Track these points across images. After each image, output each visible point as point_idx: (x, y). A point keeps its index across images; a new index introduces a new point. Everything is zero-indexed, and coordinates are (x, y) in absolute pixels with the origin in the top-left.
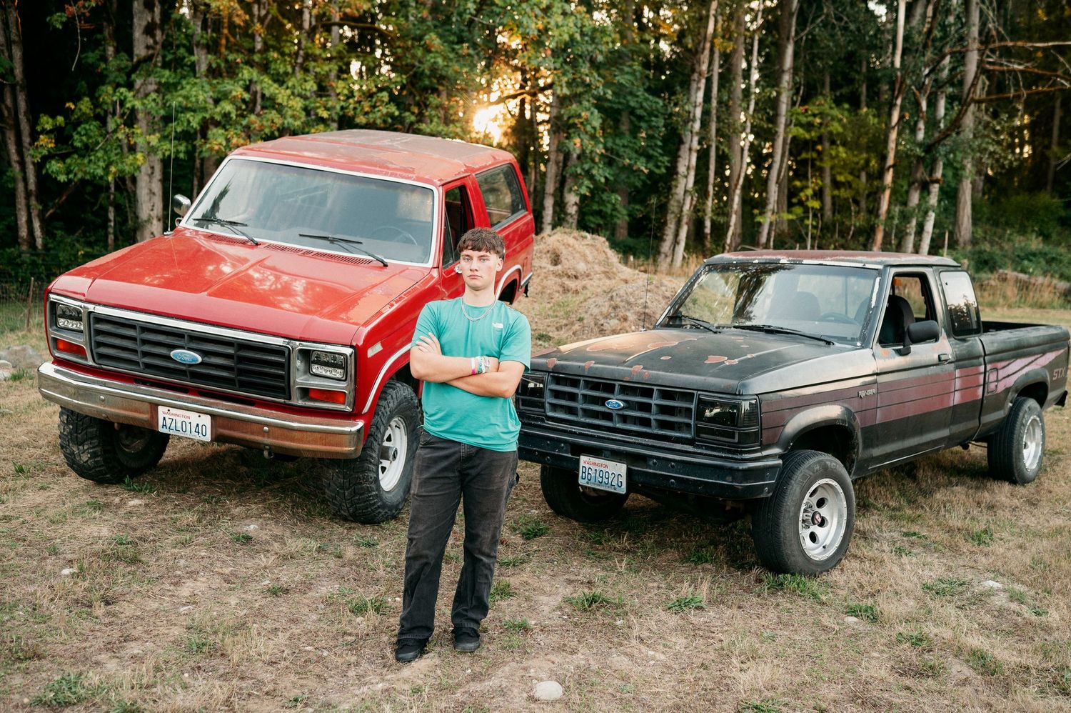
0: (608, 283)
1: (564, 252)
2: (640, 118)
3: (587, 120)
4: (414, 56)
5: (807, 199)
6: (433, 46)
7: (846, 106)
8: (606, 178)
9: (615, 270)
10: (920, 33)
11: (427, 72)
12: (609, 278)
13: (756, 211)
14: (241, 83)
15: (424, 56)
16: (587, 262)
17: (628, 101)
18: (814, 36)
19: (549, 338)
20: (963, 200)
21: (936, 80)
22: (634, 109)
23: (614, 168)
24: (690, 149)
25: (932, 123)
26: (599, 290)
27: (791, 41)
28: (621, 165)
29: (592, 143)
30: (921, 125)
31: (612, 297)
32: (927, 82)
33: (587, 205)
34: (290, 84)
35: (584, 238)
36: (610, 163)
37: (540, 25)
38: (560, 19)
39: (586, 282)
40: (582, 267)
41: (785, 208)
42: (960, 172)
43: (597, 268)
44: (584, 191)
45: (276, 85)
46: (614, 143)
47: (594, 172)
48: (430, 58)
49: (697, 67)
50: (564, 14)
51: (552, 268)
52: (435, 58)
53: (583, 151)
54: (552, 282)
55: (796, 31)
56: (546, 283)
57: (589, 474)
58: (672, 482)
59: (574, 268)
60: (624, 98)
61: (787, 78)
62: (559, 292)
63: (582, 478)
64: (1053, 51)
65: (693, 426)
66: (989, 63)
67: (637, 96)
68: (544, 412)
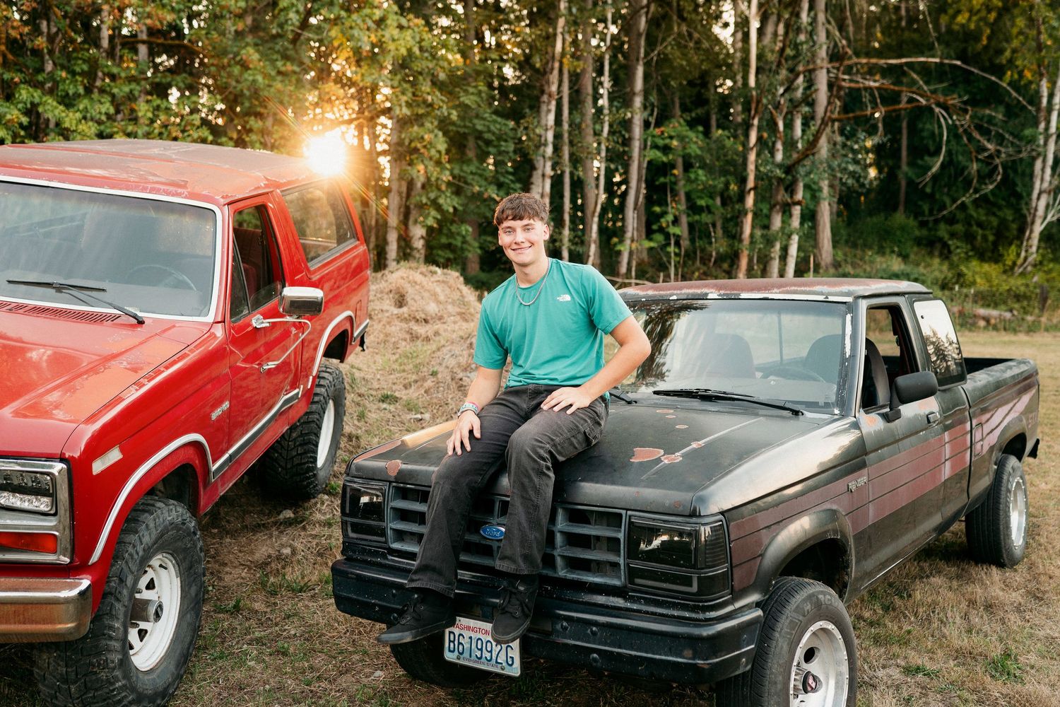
0: (465, 326)
1: (410, 292)
2: (488, 143)
3: (430, 143)
4: (230, 75)
5: (668, 226)
6: (252, 61)
7: (701, 128)
8: (455, 208)
9: (472, 310)
10: (772, 51)
11: (247, 93)
12: (466, 321)
13: (615, 240)
14: (20, 106)
15: (241, 74)
16: (439, 302)
17: (474, 125)
18: (666, 55)
19: (396, 400)
20: (821, 223)
21: (791, 100)
22: (481, 132)
23: (463, 198)
24: (543, 175)
25: (790, 144)
26: (454, 336)
27: (641, 63)
28: (469, 194)
29: (438, 169)
30: (779, 146)
31: (471, 344)
32: (782, 102)
33: (434, 238)
34: (81, 107)
35: (434, 273)
36: (458, 191)
37: (373, 37)
38: (396, 32)
39: (438, 326)
40: (432, 308)
41: (644, 236)
42: (817, 194)
43: (450, 308)
44: (430, 222)
45: (61, 107)
46: (462, 170)
47: (441, 201)
48: (248, 76)
49: (546, 88)
50: (401, 27)
51: (396, 311)
52: (254, 75)
53: (428, 179)
54: (397, 329)
55: (645, 51)
56: (389, 329)
57: (459, 643)
58: (595, 660)
59: (423, 310)
60: (471, 121)
61: (638, 101)
62: (405, 340)
63: (450, 651)
64: (905, 68)
65: (622, 567)
66: (844, 80)
67: (484, 119)
68: (386, 542)
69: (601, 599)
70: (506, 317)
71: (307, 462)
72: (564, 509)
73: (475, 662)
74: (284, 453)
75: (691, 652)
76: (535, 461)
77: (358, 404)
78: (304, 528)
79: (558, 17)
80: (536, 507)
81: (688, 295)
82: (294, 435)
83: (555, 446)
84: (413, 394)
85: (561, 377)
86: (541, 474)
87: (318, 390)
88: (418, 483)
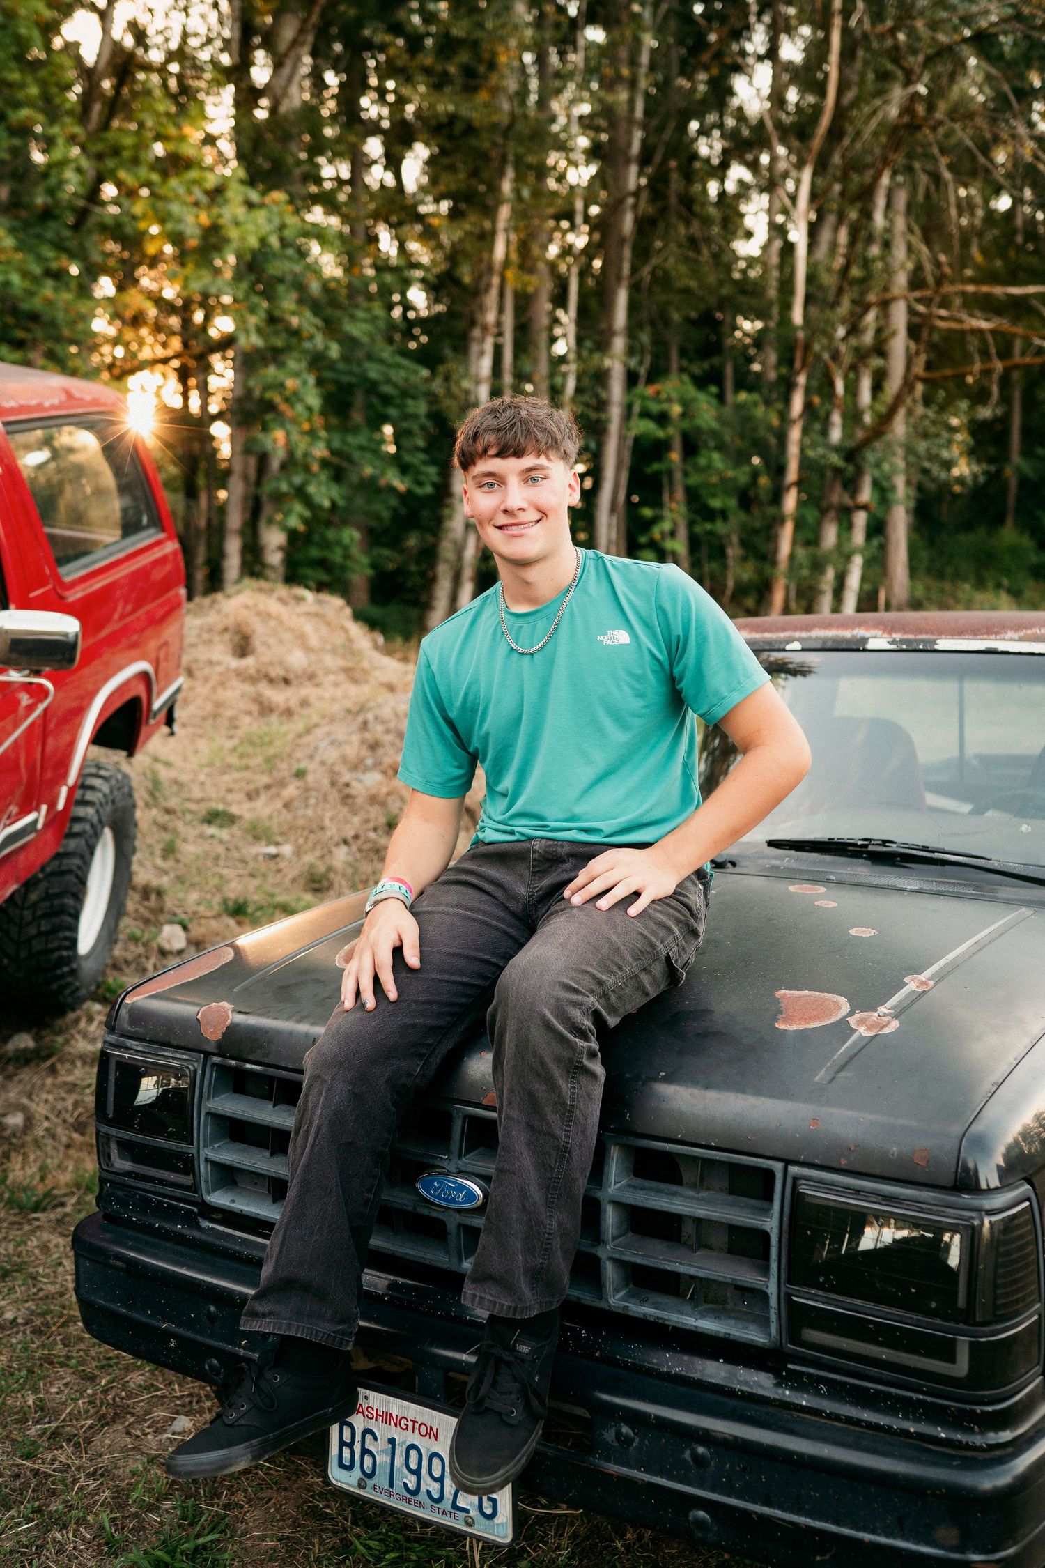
0: (355, 693)
1: (260, 631)
2: (387, 400)
3: (295, 394)
7: (713, 389)
8: (334, 504)
9: (365, 664)
10: (830, 271)
12: (355, 681)
16: (308, 649)
17: (365, 371)
18: (665, 271)
19: (232, 819)
20: (893, 540)
21: (856, 348)
22: (375, 383)
23: (346, 486)
25: (853, 417)
26: (336, 708)
27: (624, 284)
28: (356, 479)
29: (308, 440)
30: (836, 418)
31: (365, 723)
32: (843, 349)
33: (299, 549)
35: (300, 599)
36: (338, 476)
37: (204, 219)
38: (241, 211)
39: (307, 691)
40: (297, 659)
42: (890, 495)
43: (330, 661)
44: (294, 522)
46: (344, 442)
47: (311, 489)
49: (478, 316)
50: (249, 204)
51: (234, 663)
53: (291, 454)
54: (236, 694)
55: (632, 266)
56: (223, 694)
57: (365, 1451)
58: (700, 1524)
59: (281, 663)
60: (359, 364)
61: (619, 344)
62: (249, 713)
63: (341, 1465)
64: (1034, 302)
65: (773, 1301)
66: (942, 318)
67: (381, 361)
68: (195, 1188)
69: (714, 1371)
70: (474, 681)
71: (59, 948)
72: (626, 1149)
73: (402, 1499)
74: (14, 931)
75: (954, 1532)
76: (562, 1039)
77: (164, 828)
78: (53, 1071)
79: (499, 202)
80: (564, 1152)
81: (825, 640)
82: (33, 897)
83: (605, 996)
84: (263, 809)
85: (607, 826)
86: (576, 1069)
87: (80, 811)
88: (272, 1060)
